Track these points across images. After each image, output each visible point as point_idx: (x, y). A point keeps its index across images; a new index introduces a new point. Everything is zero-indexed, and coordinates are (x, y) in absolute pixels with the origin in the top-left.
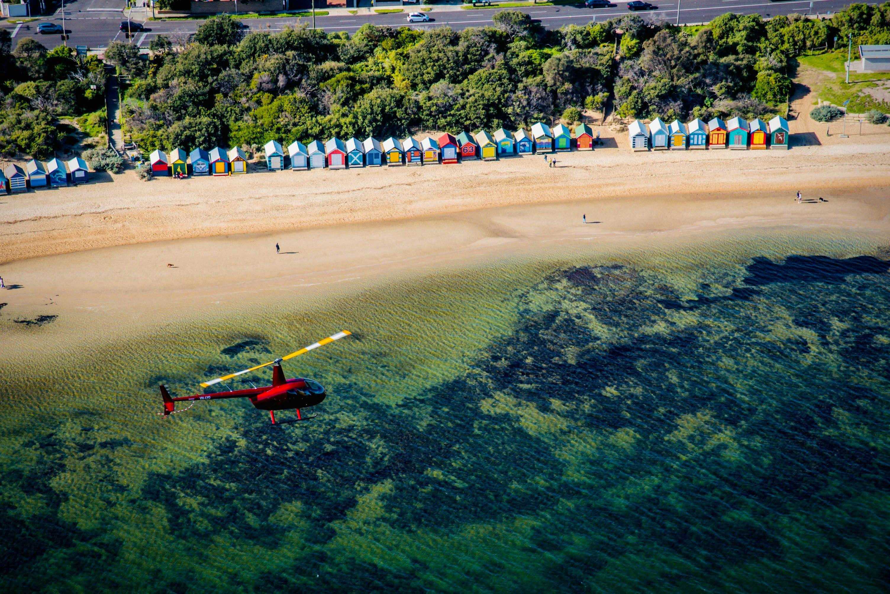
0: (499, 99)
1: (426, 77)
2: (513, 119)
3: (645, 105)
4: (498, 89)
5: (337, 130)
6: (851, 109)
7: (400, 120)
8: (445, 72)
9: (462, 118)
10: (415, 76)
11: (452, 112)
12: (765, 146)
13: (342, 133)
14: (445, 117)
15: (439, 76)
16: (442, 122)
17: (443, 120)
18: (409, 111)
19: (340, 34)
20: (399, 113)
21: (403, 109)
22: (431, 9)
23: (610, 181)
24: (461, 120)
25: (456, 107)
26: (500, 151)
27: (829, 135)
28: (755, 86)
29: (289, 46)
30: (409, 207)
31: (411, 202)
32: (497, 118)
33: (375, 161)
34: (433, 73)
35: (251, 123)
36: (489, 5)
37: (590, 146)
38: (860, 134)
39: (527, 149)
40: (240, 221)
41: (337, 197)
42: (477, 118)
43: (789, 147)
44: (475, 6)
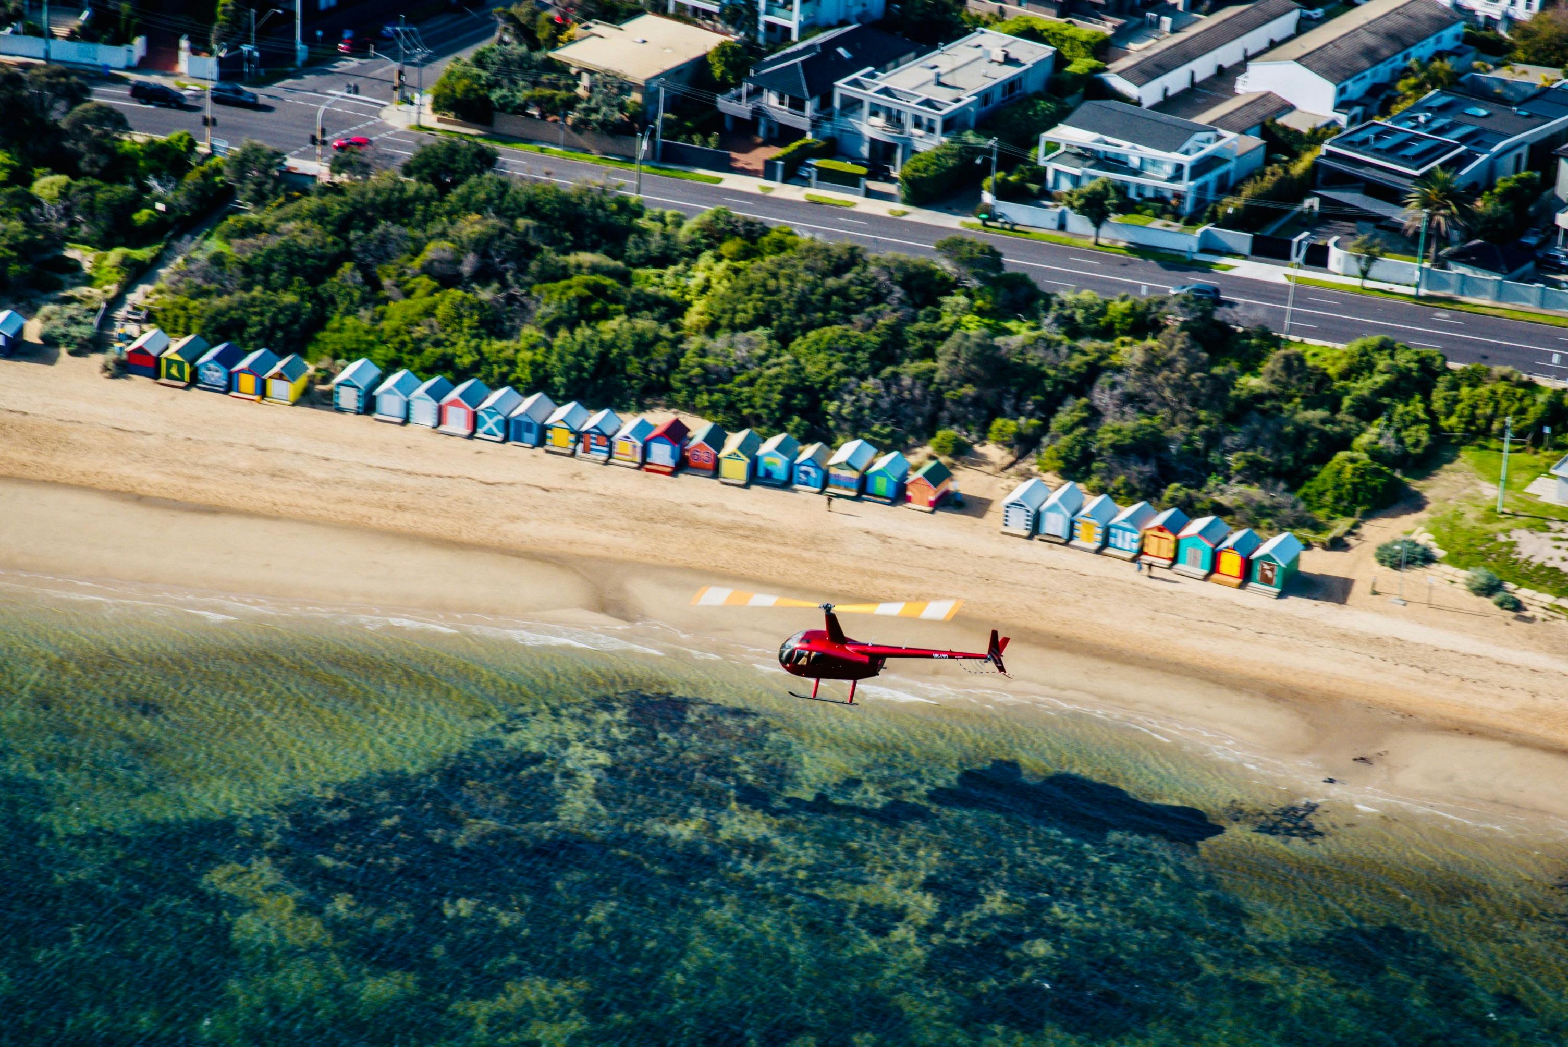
0: (826, 382)
1: (740, 318)
2: (831, 423)
3: (1087, 457)
4: (838, 366)
5: (505, 369)
6: (1455, 560)
7: (630, 378)
8: (774, 316)
9: (741, 401)
10: (724, 311)
11: (728, 386)
12: (1239, 581)
13: (512, 377)
14: (711, 393)
15: (762, 320)
16: (703, 399)
17: (705, 397)
18: (652, 367)
19: (669, 213)
20: (634, 366)
21: (644, 360)
22: (905, 213)
23: (903, 571)
24: (739, 405)
25: (738, 379)
26: (761, 473)
27: (1375, 593)
28: (1316, 474)
29: (531, 208)
30: (508, 527)
31: (515, 519)
32: (802, 416)
33: (527, 435)
34: (751, 312)
35: (366, 324)
36: (1013, 230)
37: (931, 504)
38: (1430, 605)
39: (812, 482)
40: (190, 477)
41: (395, 479)
42: (764, 406)
43: (1281, 596)
44: (985, 225)
